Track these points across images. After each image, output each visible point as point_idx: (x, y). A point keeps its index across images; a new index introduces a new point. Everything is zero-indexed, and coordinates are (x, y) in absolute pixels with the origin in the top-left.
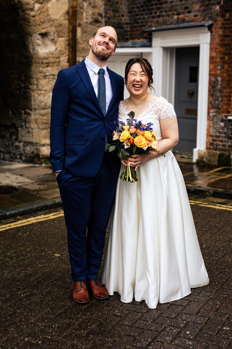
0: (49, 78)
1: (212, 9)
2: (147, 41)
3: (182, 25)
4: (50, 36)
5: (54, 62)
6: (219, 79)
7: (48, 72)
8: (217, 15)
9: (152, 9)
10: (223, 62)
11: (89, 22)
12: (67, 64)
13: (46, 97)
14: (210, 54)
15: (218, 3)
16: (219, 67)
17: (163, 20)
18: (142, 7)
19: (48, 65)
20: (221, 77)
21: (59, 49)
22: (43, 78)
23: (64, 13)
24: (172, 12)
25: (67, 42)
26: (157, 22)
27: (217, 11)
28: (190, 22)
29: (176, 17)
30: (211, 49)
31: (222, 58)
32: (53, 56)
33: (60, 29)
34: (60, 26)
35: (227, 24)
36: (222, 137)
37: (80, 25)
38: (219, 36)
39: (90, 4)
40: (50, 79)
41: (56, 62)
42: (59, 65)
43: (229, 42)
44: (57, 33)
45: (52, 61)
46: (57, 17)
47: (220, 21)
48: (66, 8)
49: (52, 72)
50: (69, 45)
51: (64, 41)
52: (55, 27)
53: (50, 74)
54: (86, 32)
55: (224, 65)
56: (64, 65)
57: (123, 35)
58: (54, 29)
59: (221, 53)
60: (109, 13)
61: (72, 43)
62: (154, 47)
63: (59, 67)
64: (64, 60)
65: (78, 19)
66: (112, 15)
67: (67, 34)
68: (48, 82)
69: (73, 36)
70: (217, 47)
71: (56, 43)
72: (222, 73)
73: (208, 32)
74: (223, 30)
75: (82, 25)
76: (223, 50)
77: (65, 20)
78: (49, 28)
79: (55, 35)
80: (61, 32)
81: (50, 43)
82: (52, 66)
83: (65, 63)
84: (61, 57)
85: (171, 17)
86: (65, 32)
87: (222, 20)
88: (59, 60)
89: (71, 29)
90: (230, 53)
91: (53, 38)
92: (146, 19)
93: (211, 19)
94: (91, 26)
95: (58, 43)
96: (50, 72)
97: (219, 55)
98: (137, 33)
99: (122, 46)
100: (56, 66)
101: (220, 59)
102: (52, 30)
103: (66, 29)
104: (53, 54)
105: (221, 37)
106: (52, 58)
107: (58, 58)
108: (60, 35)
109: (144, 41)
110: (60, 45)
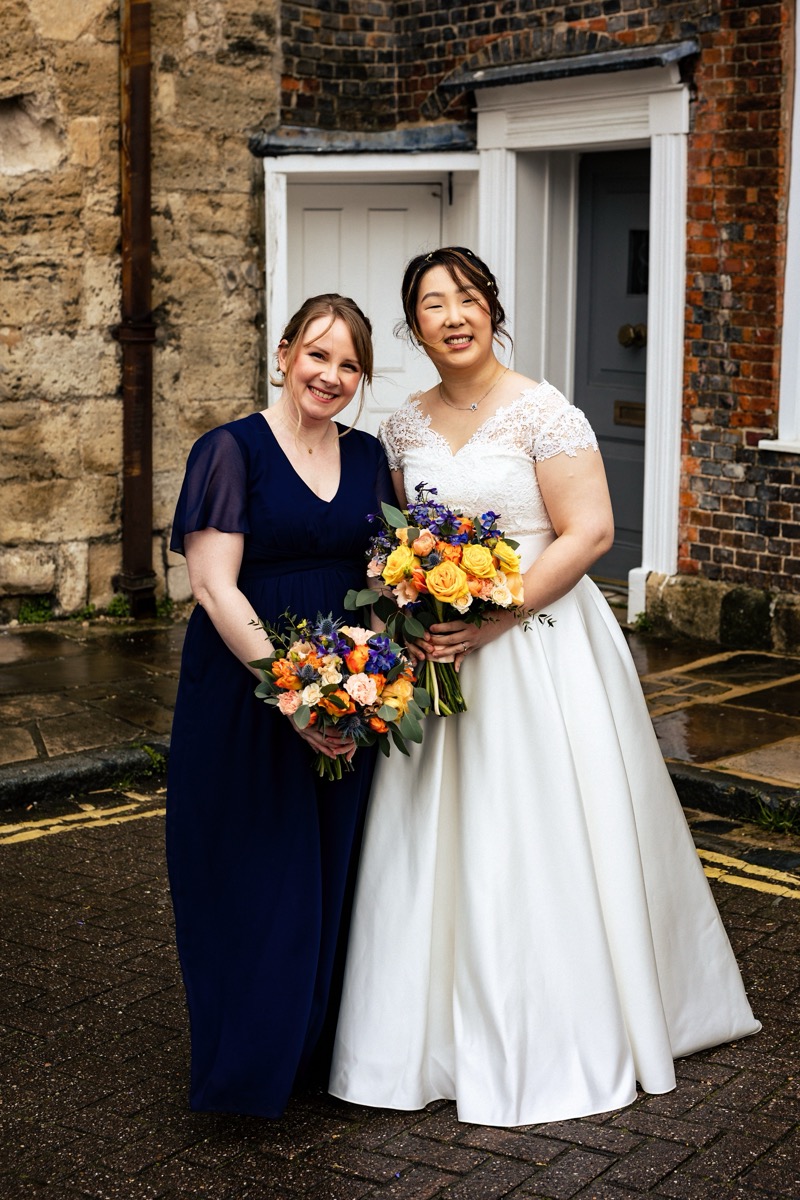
0: (29, 278)
2: (460, 127)
3: (584, 60)
4: (38, 109)
5: (54, 212)
6: (726, 281)
7: (28, 254)
8: (715, 17)
10: (740, 213)
11: (211, 52)
12: (116, 220)
13: (18, 354)
14: (691, 177)
16: (725, 235)
17: (516, 38)
19: (26, 224)
20: (733, 275)
21: (74, 159)
22: (7, 279)
23: (99, 16)
24: (550, 9)
25: (113, 134)
26: (495, 47)
28: (615, 46)
29: (562, 28)
30: (693, 159)
31: (736, 196)
32: (51, 186)
33: (77, 80)
34: (82, 69)
35: (752, 55)
36: (741, 523)
37: (169, 64)
38: (720, 102)
40: (35, 280)
41: (60, 213)
42: (77, 225)
43: (760, 128)
44: (64, 96)
45: (46, 208)
46: (69, 34)
47: (724, 41)
49: (44, 252)
50: (120, 143)
51: (98, 130)
52: (57, 74)
53: (34, 259)
54: (198, 93)
55: (742, 228)
56: (99, 225)
57: (371, 103)
58: (50, 80)
59: (731, 174)
60: (301, 17)
61: (132, 137)
62: (483, 153)
63: (75, 234)
64: (100, 205)
65: (163, 40)
66: (318, 23)
67: (110, 99)
68: (27, 293)
69: (133, 110)
70: (716, 150)
71: (63, 137)
72: (734, 258)
73: (681, 90)
74: (737, 79)
75: (181, 66)
76: (738, 164)
77: (100, 46)
78: (28, 79)
79: (59, 103)
80: (82, 92)
81: (40, 139)
82: (44, 230)
83: (106, 215)
84: (87, 192)
85: (545, 29)
86: (102, 94)
87: (733, 40)
88: (79, 206)
89: (127, 82)
90: (763, 174)
91: (49, 116)
92: (454, 37)
93: (693, 34)
94: (222, 69)
95: (70, 137)
96: (34, 253)
97: (721, 182)
98: (426, 95)
99: (363, 146)
100: (65, 228)
101: (728, 202)
102: (45, 84)
103: (109, 81)
104: (51, 179)
105: (730, 109)
106: (43, 195)
107: (70, 196)
108: (79, 104)
109: (450, 127)
110: (81, 144)
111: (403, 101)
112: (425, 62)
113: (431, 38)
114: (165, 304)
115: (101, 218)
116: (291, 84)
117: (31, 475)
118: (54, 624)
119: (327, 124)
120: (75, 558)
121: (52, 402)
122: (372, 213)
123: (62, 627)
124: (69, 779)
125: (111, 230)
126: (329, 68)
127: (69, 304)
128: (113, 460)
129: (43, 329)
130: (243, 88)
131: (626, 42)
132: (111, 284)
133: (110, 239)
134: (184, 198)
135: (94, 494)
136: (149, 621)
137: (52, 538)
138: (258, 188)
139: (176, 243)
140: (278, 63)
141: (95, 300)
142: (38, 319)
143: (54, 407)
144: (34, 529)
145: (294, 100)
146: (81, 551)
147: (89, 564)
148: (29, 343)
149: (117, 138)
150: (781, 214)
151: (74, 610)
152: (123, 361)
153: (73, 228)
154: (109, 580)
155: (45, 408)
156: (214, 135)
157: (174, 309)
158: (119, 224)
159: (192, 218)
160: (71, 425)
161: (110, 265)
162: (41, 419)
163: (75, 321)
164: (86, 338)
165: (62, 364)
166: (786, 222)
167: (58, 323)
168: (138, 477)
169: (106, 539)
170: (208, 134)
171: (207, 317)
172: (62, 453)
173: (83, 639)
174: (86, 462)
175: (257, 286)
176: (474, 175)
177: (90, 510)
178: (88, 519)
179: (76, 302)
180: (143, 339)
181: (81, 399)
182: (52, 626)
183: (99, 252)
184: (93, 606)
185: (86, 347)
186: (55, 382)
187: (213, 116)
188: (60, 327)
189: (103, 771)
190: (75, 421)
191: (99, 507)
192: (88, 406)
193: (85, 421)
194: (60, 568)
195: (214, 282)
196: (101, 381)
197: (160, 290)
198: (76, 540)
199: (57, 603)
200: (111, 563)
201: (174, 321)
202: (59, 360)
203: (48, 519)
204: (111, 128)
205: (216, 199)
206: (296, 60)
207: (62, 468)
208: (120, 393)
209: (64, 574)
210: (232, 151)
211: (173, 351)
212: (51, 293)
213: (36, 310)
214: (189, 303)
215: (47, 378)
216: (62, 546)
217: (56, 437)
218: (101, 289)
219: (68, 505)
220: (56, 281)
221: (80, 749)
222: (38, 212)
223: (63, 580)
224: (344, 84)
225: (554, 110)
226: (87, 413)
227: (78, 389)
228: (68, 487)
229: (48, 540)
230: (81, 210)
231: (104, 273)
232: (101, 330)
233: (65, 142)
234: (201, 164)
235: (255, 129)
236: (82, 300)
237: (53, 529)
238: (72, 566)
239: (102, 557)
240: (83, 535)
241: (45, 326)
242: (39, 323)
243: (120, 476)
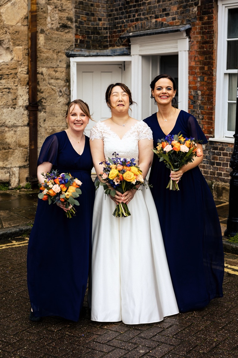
0: (2, 92)
1: (190, 11)
2: (126, 48)
3: (159, 30)
4: (5, 44)
5: (9, 73)
6: (199, 93)
8: (195, 18)
9: (130, 12)
10: (203, 73)
11: (55, 28)
12: (27, 75)
14: (190, 63)
15: (196, 4)
16: (199, 80)
17: (141, 23)
18: (121, 9)
19: (1, 77)
20: (201, 91)
21: (15, 59)
23: (22, 18)
24: (150, 15)
26: (136, 26)
27: (195, 13)
28: (168, 26)
29: (154, 20)
30: (190, 58)
31: (202, 68)
32: (8, 66)
33: (16, 36)
34: (17, 33)
35: (206, 29)
36: (204, 162)
37: (42, 31)
38: (197, 42)
39: (56, 7)
40: (4, 93)
41: (11, 74)
42: (16, 77)
43: (208, 49)
44: (12, 41)
45: (7, 72)
46: (14, 23)
47: (198, 25)
48: (24, 12)
49: (6, 85)
50: (28, 54)
51: (22, 50)
52: (10, 35)
53: (3, 87)
54: (51, 40)
55: (204, 77)
56: (22, 77)
57: (101, 42)
58: (8, 36)
59: (200, 62)
60: (81, 18)
61: (32, 52)
62: (132, 56)
63: (15, 80)
64: (22, 72)
65: (41, 24)
66: (86, 19)
67: (25, 42)
68: (2, 96)
69: (32, 44)
70: (196, 55)
71: (12, 52)
72: (202, 86)
73: (186, 38)
74: (202, 35)
75: (46, 32)
76: (202, 59)
77: (23, 26)
78: (2, 36)
79: (11, 43)
80: (17, 40)
81: (5, 53)
82: (6, 79)
83: (24, 74)
84: (19, 68)
85: (149, 21)
86: (23, 40)
87: (200, 24)
88: (16, 72)
89: (30, 37)
90: (209, 62)
91: (8, 47)
92: (124, 23)
93: (189, 22)
94: (58, 32)
95: (14, 52)
96: (3, 85)
97: (198, 64)
98: (117, 39)
99: (99, 54)
100: (12, 78)
101: (200, 70)
102: (7, 37)
103: (25, 36)
104: (8, 64)
105: (200, 44)
106: (6, 69)
107: (14, 69)
108: (17, 43)
109: (123, 48)
110: (17, 54)
111: (111, 41)
112: (116, 30)
113: (118, 23)
114: (41, 99)
115: (23, 75)
116: (78, 37)
117: (3, 148)
118: (9, 191)
119: (88, 48)
120: (15, 172)
121: (8, 127)
122: (102, 73)
123: (11, 192)
124: (9, 234)
125: (26, 79)
126: (89, 32)
127: (14, 99)
128: (26, 144)
129: (6, 107)
130: (64, 38)
131: (171, 25)
132: (26, 94)
133: (25, 81)
134: (47, 69)
135: (21, 153)
136: (37, 190)
137: (9, 166)
138: (68, 66)
139: (44, 82)
140: (74, 31)
141: (21, 98)
142: (5, 104)
143: (9, 129)
144: (3, 164)
145: (79, 41)
146: (17, 170)
147: (19, 174)
148: (2, 111)
149: (27, 52)
150: (214, 73)
151: (15, 187)
152: (29, 116)
153: (15, 78)
154: (25, 178)
155: (7, 129)
156: (55, 51)
157: (44, 101)
158: (28, 77)
159: (49, 75)
160: (14, 134)
161: (25, 88)
162: (5, 132)
163: (15, 104)
164: (18, 109)
165: (11, 117)
166: (216, 76)
167: (10, 105)
168: (33, 149)
169: (24, 167)
170: (54, 51)
171: (54, 103)
172: (11, 142)
173: (17, 195)
174: (18, 145)
175: (68, 94)
176: (130, 62)
177: (20, 158)
178: (19, 161)
179: (16, 99)
180: (34, 109)
181: (17, 127)
182: (9, 192)
183: (22, 85)
184: (21, 186)
185: (19, 112)
186: (10, 122)
187: (55, 46)
188: (11, 106)
189: (19, 232)
190: (15, 133)
191: (22, 157)
192: (19, 129)
193: (18, 133)
194: (11, 175)
195: (55, 93)
196: (23, 121)
197: (40, 95)
198: (15, 167)
199: (10, 185)
200: (26, 174)
201: (44, 104)
202: (10, 115)
203: (8, 161)
204: (26, 50)
205: (56, 69)
206: (79, 30)
207: (11, 146)
208: (28, 125)
209: (12, 177)
210: (61, 56)
211: (44, 113)
212: (8, 96)
213: (4, 101)
214: (48, 99)
215: (7, 121)
216: (12, 168)
217: (10, 137)
218: (23, 95)
219: (13, 157)
220: (10, 93)
221: (13, 225)
222: (5, 74)
223: (12, 178)
224: (93, 36)
225: (152, 44)
226: (19, 130)
227: (16, 124)
228: (13, 152)
229: (7, 167)
230: (17, 73)
231: (24, 91)
232: (23, 107)
233: (12, 54)
234: (52, 60)
235: (67, 50)
236: (17, 98)
237: (9, 164)
238: (14, 174)
239: (23, 172)
240: (18, 165)
241: (7, 106)
242: (5, 105)
243: (28, 148)
